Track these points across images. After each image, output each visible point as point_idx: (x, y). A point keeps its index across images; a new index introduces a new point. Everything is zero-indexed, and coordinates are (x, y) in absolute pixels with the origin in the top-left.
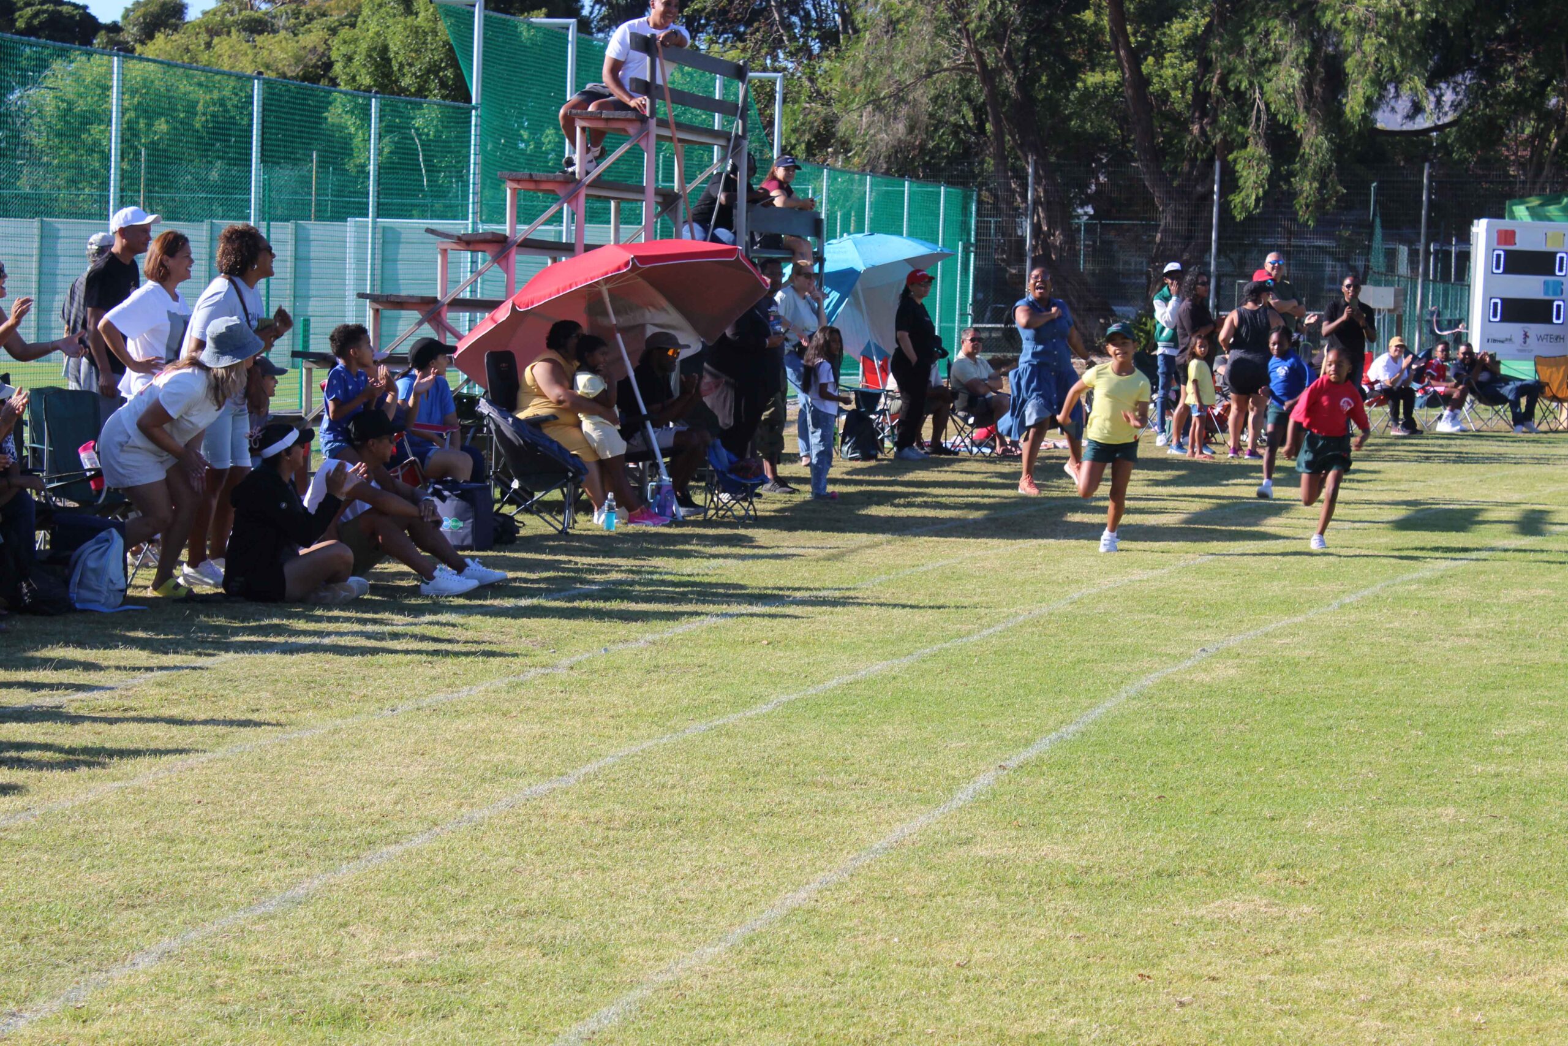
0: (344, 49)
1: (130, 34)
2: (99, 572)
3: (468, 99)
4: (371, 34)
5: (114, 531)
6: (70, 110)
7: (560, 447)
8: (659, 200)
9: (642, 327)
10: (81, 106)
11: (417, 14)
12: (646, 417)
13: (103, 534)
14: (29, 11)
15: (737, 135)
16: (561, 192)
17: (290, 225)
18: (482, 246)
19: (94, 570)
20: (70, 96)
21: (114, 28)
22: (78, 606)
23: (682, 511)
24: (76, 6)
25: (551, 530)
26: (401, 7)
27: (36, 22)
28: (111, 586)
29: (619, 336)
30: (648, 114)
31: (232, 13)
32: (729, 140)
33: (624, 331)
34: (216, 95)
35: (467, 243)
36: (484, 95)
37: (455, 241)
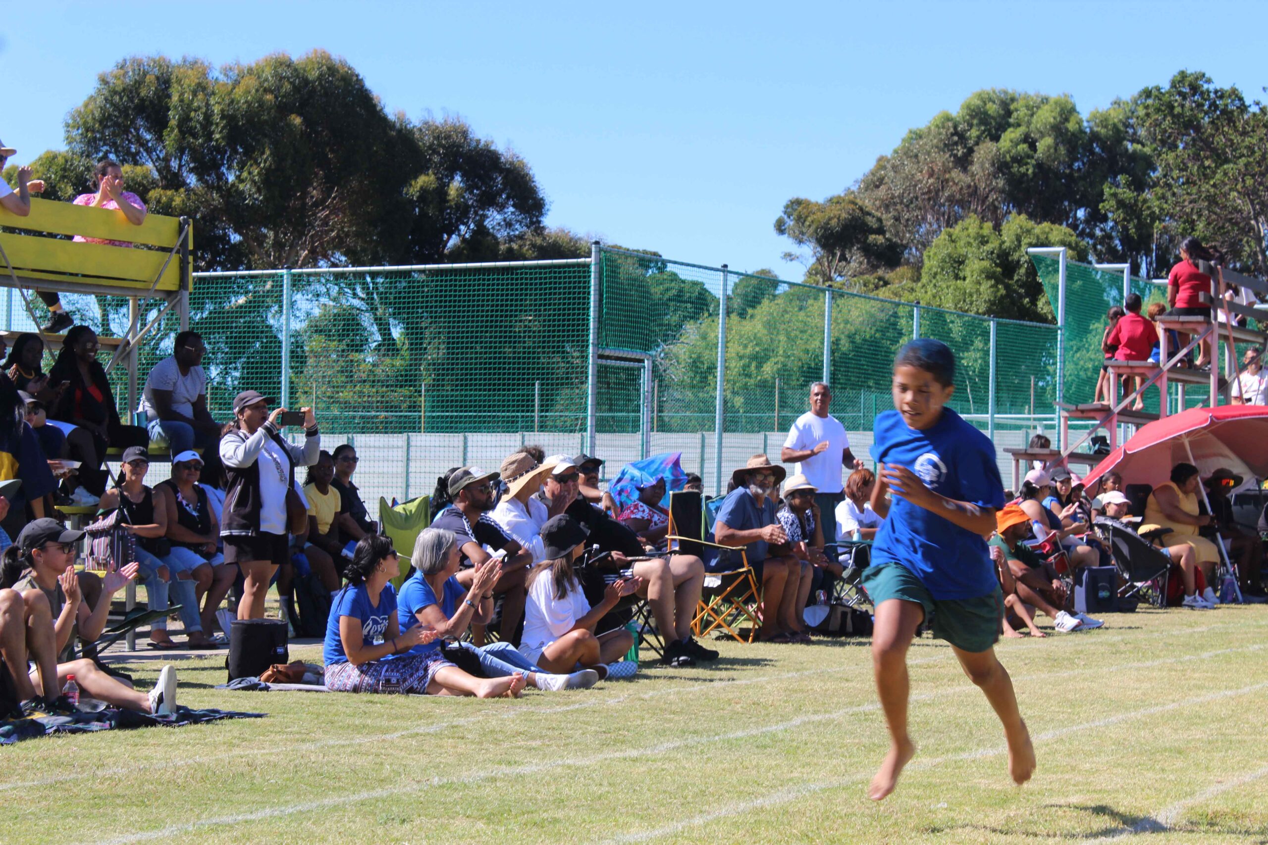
1: (737, 303)
6: (699, 359)
11: (964, 279)
14: (660, 289)
18: (1092, 414)
20: (699, 348)
26: (952, 274)
32: (1265, 339)
35: (1082, 411)
36: (1066, 319)
37: (1073, 411)
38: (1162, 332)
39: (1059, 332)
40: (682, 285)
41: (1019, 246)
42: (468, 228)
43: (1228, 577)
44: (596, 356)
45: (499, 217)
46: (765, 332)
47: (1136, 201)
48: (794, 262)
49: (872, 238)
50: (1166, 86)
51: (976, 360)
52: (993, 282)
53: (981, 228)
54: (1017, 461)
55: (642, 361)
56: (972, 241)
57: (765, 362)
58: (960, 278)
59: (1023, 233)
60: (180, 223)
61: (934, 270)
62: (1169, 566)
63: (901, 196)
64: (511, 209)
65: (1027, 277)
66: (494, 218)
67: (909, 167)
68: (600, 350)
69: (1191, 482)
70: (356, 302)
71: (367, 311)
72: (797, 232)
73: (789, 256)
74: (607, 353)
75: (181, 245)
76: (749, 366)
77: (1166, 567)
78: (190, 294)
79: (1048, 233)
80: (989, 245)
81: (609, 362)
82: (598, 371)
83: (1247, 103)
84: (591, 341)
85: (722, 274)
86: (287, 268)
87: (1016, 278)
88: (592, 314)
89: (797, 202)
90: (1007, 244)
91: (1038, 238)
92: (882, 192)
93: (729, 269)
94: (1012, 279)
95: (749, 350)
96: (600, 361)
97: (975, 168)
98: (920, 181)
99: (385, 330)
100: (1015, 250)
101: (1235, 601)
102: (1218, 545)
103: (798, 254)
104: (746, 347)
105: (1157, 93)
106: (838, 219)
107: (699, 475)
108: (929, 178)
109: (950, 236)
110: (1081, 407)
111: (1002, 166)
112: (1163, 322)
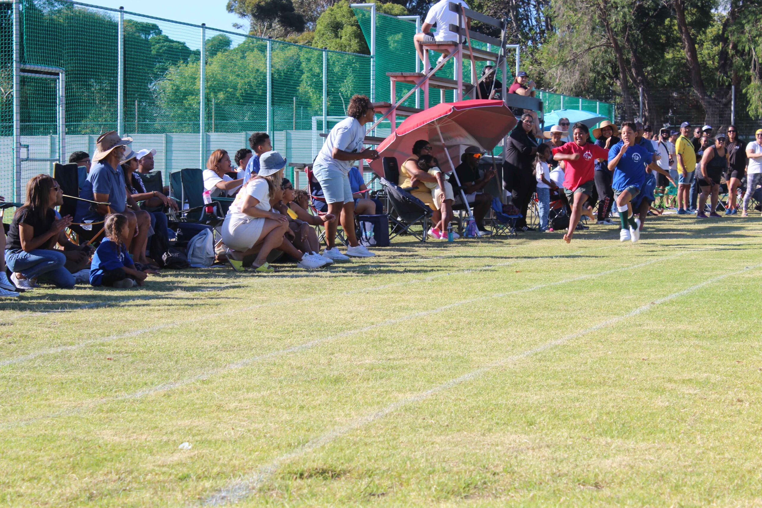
0: (306, 56)
2: (202, 249)
3: (370, 53)
5: (208, 229)
6: (178, 89)
7: (420, 201)
8: (464, 88)
9: (458, 146)
10: (182, 89)
11: (341, 37)
12: (461, 188)
13: (203, 231)
14: (157, 46)
15: (501, 56)
16: (417, 81)
17: (284, 133)
19: (199, 248)
20: (178, 83)
21: (198, 52)
22: (192, 265)
23: (481, 233)
24: (179, 42)
25: (417, 240)
26: (333, 35)
27: (161, 51)
28: (208, 256)
29: (446, 149)
30: (458, 42)
31: (253, 43)
32: (497, 58)
33: (449, 148)
34: (247, 80)
36: (377, 50)
38: (425, 51)
39: (372, 59)
40: (171, 44)
44: (19, 70)
49: (287, 12)
52: (359, 39)
55: (58, 74)
56: (345, 14)
58: (338, 37)
61: (322, 32)
68: (22, 65)
72: (241, 10)
73: (236, 25)
74: (28, 67)
77: (424, 213)
79: (391, 9)
81: (30, 75)
82: (21, 81)
84: (14, 59)
85: (119, 13)
88: (14, 39)
93: (125, 10)
96: (22, 74)
102: (463, 199)
103: (242, 24)
107: (87, 152)
109: (332, 11)
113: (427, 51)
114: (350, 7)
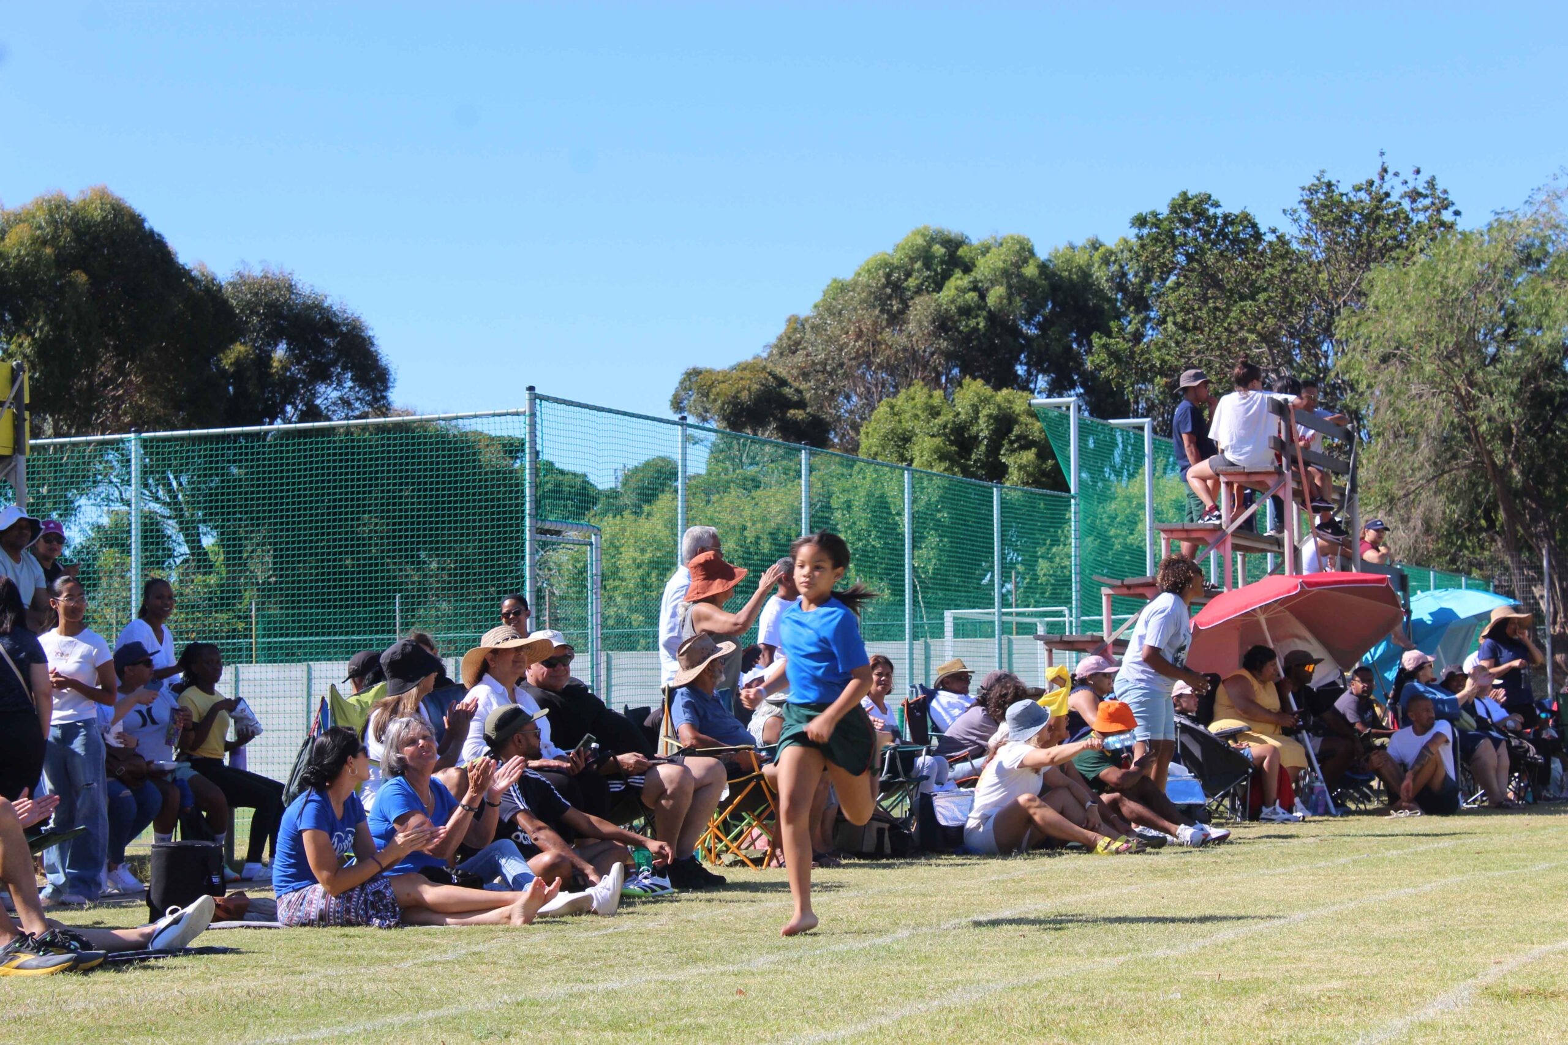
0: (843, 497)
1: (628, 499)
3: (1068, 490)
4: (868, 482)
11: (912, 460)
15: (1350, 491)
16: (1209, 538)
18: (1140, 591)
21: (613, 494)
24: (575, 475)
31: (726, 471)
35: (1129, 587)
37: (1119, 587)
38: (1223, 486)
39: (1073, 501)
40: (561, 478)
41: (977, 418)
42: (296, 408)
43: (1318, 784)
44: (534, 529)
45: (335, 395)
46: (667, 532)
47: (1132, 353)
48: (697, 446)
49: (792, 411)
50: (1164, 211)
51: (929, 559)
52: (947, 464)
53: (931, 396)
54: (1050, 651)
56: (919, 413)
57: (668, 569)
58: (906, 460)
59: (981, 401)
60: (12, 368)
61: (874, 449)
62: (1250, 771)
63: (824, 363)
64: (350, 384)
65: (987, 457)
66: (327, 394)
67: (833, 326)
69: (1268, 669)
70: (156, 507)
71: (169, 518)
72: (700, 409)
74: (547, 526)
75: (14, 398)
76: (649, 574)
77: (1247, 772)
78: (28, 460)
79: (1009, 402)
80: (941, 417)
83: (1263, 229)
84: (527, 512)
86: (135, 432)
87: (974, 457)
89: (696, 372)
90: (963, 417)
91: (999, 406)
92: (799, 358)
94: (970, 459)
95: (648, 556)
96: (539, 537)
97: (912, 327)
98: (846, 344)
99: (194, 541)
100: (972, 424)
101: (1327, 812)
102: (1305, 747)
104: (643, 551)
105: (1154, 220)
106: (749, 390)
108: (856, 341)
109: (892, 407)
110: (1128, 581)
111: (943, 324)
112: (1224, 475)
113: (1229, 484)
114: (1030, 405)
